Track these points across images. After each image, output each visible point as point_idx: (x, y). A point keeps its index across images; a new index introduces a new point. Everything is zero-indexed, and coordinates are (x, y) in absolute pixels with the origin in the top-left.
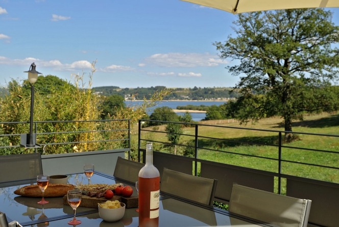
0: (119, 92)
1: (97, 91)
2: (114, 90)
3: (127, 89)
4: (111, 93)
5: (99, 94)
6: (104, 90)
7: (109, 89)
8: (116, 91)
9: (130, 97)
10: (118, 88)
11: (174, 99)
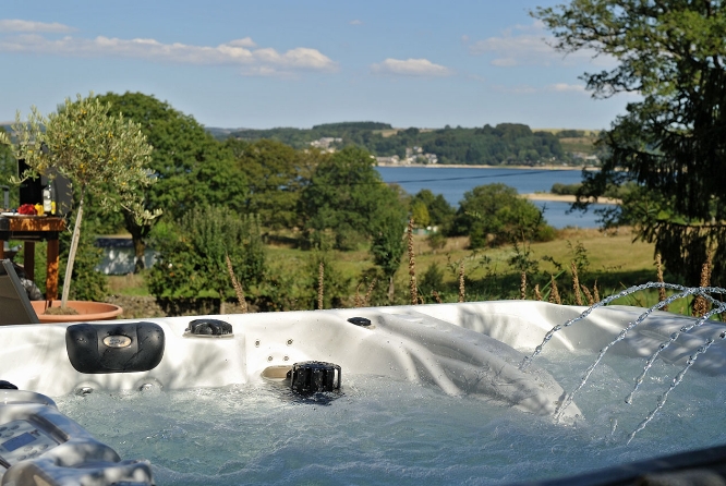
0: (390, 138)
1: (326, 136)
2: (375, 132)
3: (413, 131)
4: (366, 141)
5: (331, 145)
6: (345, 133)
7: (362, 131)
8: (380, 136)
9: (421, 156)
10: (389, 127)
11: (553, 163)
